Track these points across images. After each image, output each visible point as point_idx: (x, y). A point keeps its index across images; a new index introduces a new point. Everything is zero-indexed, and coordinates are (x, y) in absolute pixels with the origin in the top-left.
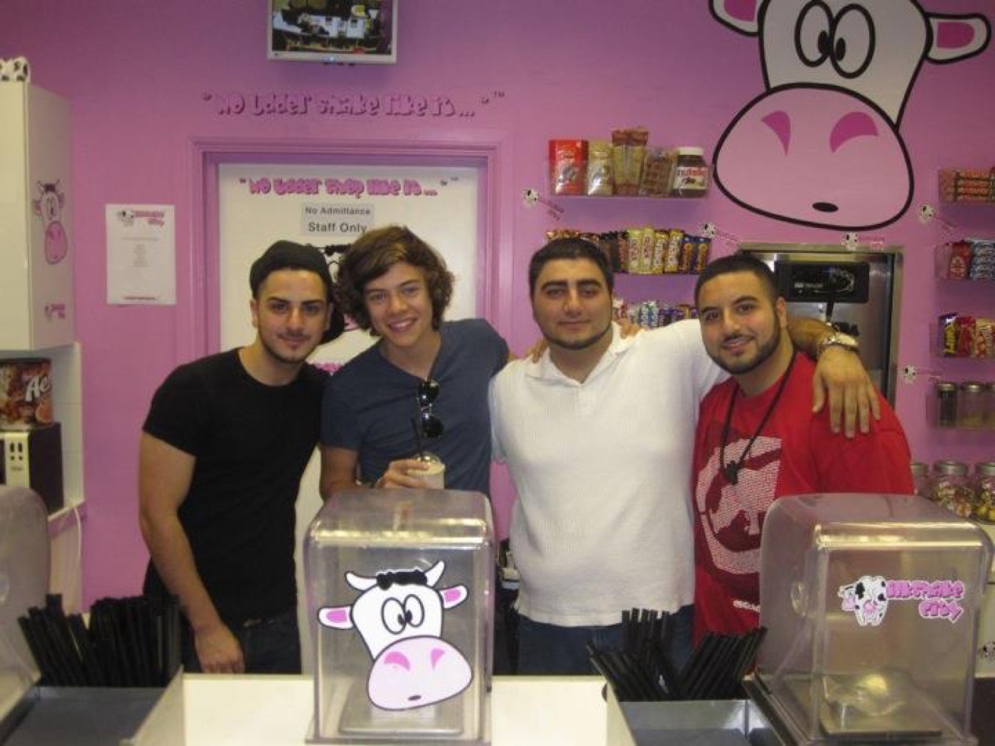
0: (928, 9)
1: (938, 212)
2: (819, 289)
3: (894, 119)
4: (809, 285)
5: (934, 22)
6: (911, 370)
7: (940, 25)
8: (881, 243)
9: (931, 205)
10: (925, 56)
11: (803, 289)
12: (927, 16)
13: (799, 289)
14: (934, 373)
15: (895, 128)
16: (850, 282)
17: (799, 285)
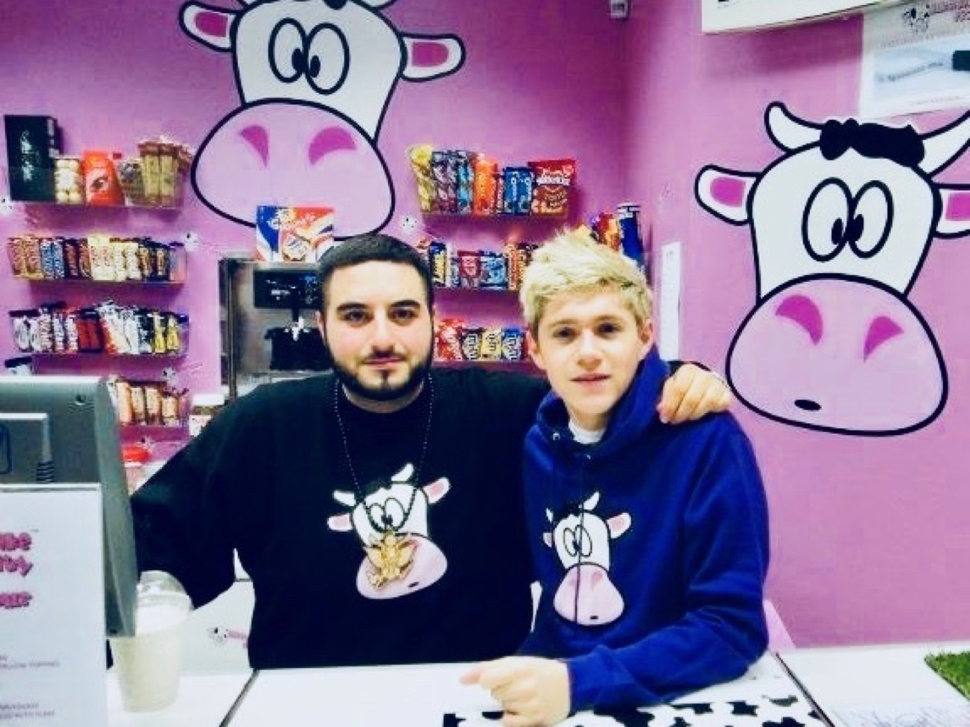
0: (401, 29)
1: (421, 223)
5: (408, 42)
7: (415, 45)
9: (414, 217)
10: (400, 75)
11: (281, 296)
12: (400, 36)
13: (276, 296)
15: (373, 143)
17: (276, 292)
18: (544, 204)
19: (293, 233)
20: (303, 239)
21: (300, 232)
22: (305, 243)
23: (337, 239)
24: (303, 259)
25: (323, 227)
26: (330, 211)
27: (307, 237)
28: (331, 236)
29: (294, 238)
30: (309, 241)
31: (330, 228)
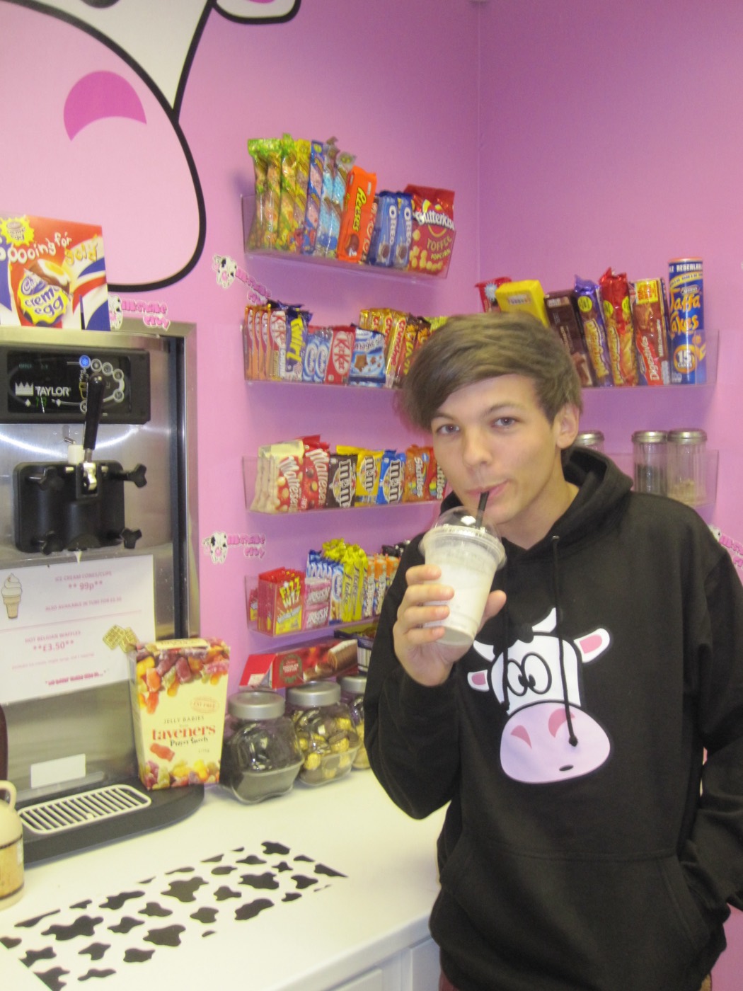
1: (244, 271)
2: (62, 398)
3: (171, 100)
4: (42, 391)
6: (220, 539)
8: (160, 316)
9: (233, 258)
10: (212, 3)
11: (33, 398)
13: (25, 398)
14: (253, 541)
15: (173, 114)
16: (117, 385)
17: (23, 390)
18: (424, 254)
19: (35, 269)
20: (54, 282)
21: (46, 266)
22: (59, 293)
23: (113, 288)
24: (57, 323)
25: (87, 263)
26: (96, 231)
27: (63, 281)
28: (102, 281)
29: (37, 279)
30: (66, 288)
31: (99, 265)
